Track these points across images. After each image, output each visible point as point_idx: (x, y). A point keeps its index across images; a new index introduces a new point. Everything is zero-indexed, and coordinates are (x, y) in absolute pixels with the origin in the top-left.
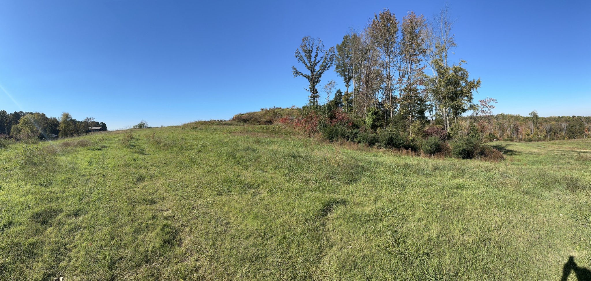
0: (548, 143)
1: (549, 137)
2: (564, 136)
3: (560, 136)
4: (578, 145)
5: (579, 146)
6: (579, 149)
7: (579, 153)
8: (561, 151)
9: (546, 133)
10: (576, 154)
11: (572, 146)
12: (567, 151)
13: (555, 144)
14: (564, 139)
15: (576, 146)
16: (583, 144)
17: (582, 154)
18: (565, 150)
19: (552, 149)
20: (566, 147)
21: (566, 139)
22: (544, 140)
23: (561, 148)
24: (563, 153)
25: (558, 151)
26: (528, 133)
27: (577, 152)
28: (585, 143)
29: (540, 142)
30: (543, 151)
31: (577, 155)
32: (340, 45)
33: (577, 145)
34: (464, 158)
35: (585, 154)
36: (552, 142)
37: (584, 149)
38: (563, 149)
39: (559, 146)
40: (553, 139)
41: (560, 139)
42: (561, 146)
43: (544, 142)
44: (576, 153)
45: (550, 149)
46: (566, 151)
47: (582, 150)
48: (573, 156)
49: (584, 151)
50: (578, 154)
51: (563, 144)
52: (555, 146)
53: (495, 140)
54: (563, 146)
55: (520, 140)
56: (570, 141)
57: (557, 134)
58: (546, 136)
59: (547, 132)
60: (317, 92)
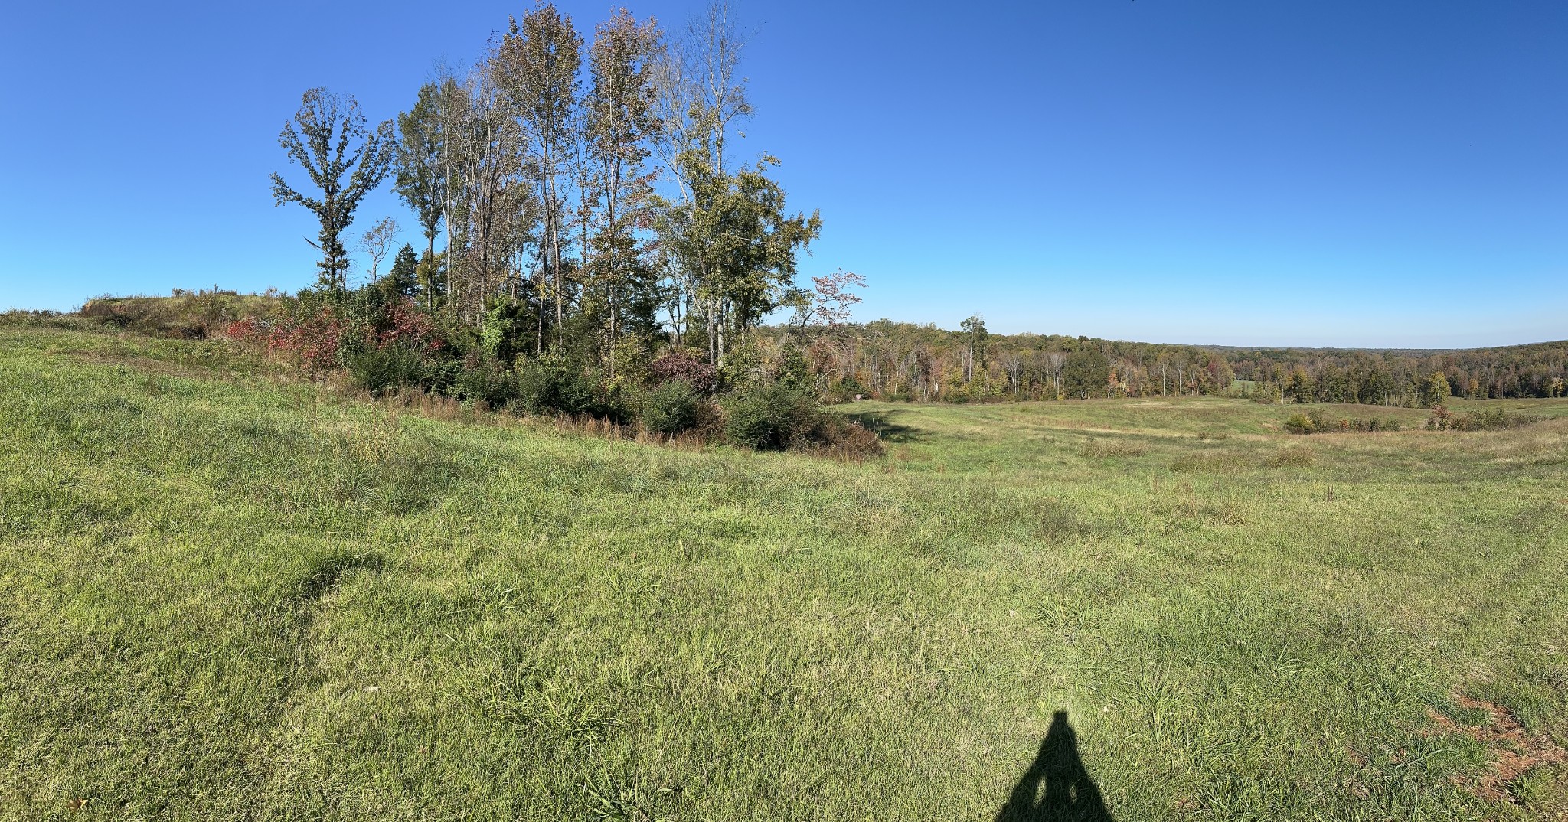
0: (1012, 409)
1: (1015, 390)
2: (1055, 391)
3: (1044, 389)
4: (1090, 415)
5: (1093, 418)
6: (1093, 426)
7: (1091, 437)
8: (1045, 430)
9: (1006, 381)
10: (1083, 440)
11: (1074, 417)
12: (1061, 431)
13: (1030, 411)
14: (1055, 398)
15: (1085, 418)
16: (1104, 413)
17: (1098, 439)
18: (1055, 428)
19: (1021, 424)
20: (1059, 419)
21: (1060, 397)
22: (1000, 400)
23: (1046, 422)
24: (1048, 437)
25: (1036, 430)
26: (956, 379)
27: (1085, 433)
28: (1108, 412)
29: (988, 406)
30: (994, 432)
31: (1085, 441)
32: (408, 114)
33: (1088, 415)
34: (760, 448)
35: (1107, 439)
36: (1022, 405)
37: (1105, 428)
38: (1050, 426)
39: (1041, 416)
40: (1026, 398)
41: (1045, 399)
42: (1046, 416)
43: (1000, 405)
44: (1083, 436)
45: (1016, 424)
46: (1057, 430)
47: (1100, 430)
48: (1076, 444)
49: (1105, 431)
50: (1089, 439)
51: (1052, 412)
52: (1030, 417)
53: (859, 396)
54: (1052, 417)
55: (935, 398)
56: (1073, 403)
57: (1036, 383)
58: (1006, 389)
59: (1010, 378)
60: (343, 253)
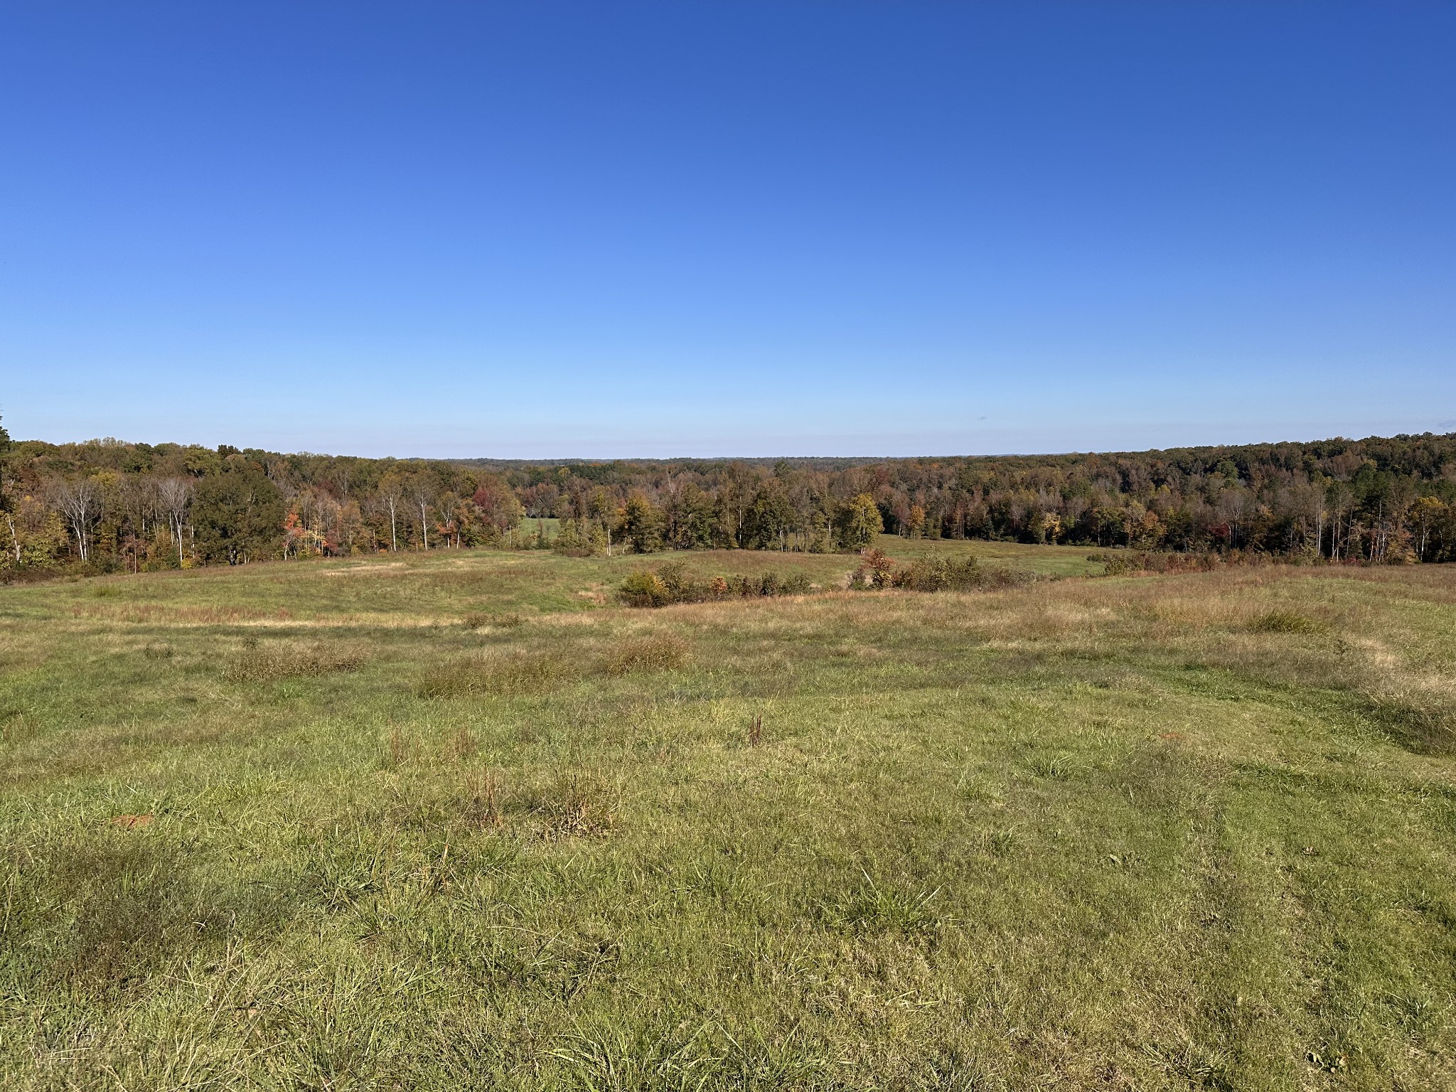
0: (75, 593)
1: (84, 554)
2: (175, 551)
3: (151, 549)
4: (249, 595)
5: (256, 600)
6: (255, 616)
7: (251, 638)
8: (149, 631)
9: (61, 535)
10: (234, 647)
11: (215, 602)
12: (186, 631)
13: (118, 594)
14: (175, 565)
15: (240, 600)
16: (277, 588)
17: (267, 642)
18: (173, 625)
19: (96, 622)
20: (185, 608)
21: (184, 563)
22: (49, 575)
23: (154, 615)
24: (156, 646)
25: (129, 633)
27: (239, 631)
28: (285, 587)
29: (18, 589)
30: (30, 644)
31: (239, 648)
33: (244, 594)
35: (286, 641)
36: (98, 582)
37: (281, 617)
38: (162, 623)
39: (142, 604)
40: (108, 569)
41: (154, 568)
42: (153, 603)
43: (47, 586)
44: (234, 639)
45: (85, 622)
46: (177, 631)
47: (269, 623)
48: (219, 656)
49: (280, 624)
50: (246, 643)
51: (168, 592)
52: (117, 608)
54: (168, 604)
56: (212, 574)
57: (132, 537)
58: (61, 553)
59: (71, 530)
